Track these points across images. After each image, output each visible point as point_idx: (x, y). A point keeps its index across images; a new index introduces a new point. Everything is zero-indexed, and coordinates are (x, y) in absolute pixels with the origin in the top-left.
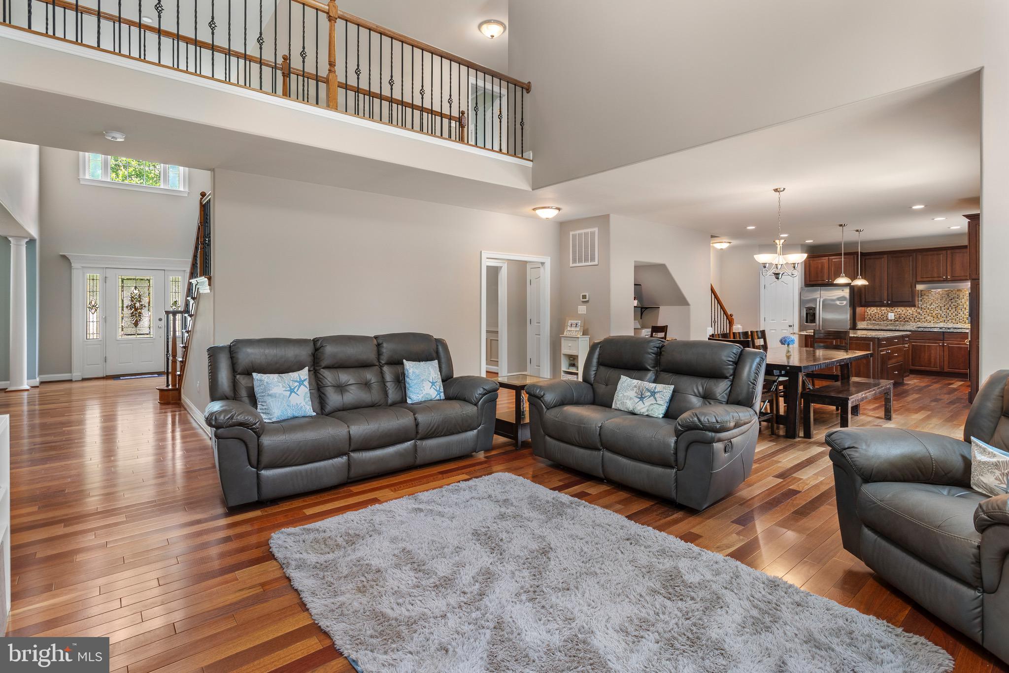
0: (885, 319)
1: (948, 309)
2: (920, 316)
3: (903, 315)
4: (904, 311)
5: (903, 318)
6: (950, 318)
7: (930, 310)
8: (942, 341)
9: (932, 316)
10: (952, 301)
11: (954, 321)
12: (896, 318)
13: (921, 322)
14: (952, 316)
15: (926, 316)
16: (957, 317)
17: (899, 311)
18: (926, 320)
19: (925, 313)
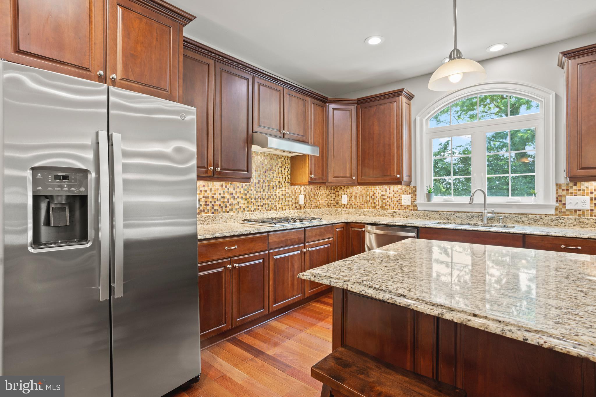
2: (232, 199)
3: (211, 199)
5: (211, 205)
6: (264, 202)
7: (244, 190)
8: (303, 245)
9: (246, 200)
10: (266, 174)
11: (267, 206)
12: (201, 205)
13: (234, 212)
14: (265, 200)
15: (240, 199)
16: (270, 199)
17: (206, 191)
18: (240, 207)
19: (238, 194)
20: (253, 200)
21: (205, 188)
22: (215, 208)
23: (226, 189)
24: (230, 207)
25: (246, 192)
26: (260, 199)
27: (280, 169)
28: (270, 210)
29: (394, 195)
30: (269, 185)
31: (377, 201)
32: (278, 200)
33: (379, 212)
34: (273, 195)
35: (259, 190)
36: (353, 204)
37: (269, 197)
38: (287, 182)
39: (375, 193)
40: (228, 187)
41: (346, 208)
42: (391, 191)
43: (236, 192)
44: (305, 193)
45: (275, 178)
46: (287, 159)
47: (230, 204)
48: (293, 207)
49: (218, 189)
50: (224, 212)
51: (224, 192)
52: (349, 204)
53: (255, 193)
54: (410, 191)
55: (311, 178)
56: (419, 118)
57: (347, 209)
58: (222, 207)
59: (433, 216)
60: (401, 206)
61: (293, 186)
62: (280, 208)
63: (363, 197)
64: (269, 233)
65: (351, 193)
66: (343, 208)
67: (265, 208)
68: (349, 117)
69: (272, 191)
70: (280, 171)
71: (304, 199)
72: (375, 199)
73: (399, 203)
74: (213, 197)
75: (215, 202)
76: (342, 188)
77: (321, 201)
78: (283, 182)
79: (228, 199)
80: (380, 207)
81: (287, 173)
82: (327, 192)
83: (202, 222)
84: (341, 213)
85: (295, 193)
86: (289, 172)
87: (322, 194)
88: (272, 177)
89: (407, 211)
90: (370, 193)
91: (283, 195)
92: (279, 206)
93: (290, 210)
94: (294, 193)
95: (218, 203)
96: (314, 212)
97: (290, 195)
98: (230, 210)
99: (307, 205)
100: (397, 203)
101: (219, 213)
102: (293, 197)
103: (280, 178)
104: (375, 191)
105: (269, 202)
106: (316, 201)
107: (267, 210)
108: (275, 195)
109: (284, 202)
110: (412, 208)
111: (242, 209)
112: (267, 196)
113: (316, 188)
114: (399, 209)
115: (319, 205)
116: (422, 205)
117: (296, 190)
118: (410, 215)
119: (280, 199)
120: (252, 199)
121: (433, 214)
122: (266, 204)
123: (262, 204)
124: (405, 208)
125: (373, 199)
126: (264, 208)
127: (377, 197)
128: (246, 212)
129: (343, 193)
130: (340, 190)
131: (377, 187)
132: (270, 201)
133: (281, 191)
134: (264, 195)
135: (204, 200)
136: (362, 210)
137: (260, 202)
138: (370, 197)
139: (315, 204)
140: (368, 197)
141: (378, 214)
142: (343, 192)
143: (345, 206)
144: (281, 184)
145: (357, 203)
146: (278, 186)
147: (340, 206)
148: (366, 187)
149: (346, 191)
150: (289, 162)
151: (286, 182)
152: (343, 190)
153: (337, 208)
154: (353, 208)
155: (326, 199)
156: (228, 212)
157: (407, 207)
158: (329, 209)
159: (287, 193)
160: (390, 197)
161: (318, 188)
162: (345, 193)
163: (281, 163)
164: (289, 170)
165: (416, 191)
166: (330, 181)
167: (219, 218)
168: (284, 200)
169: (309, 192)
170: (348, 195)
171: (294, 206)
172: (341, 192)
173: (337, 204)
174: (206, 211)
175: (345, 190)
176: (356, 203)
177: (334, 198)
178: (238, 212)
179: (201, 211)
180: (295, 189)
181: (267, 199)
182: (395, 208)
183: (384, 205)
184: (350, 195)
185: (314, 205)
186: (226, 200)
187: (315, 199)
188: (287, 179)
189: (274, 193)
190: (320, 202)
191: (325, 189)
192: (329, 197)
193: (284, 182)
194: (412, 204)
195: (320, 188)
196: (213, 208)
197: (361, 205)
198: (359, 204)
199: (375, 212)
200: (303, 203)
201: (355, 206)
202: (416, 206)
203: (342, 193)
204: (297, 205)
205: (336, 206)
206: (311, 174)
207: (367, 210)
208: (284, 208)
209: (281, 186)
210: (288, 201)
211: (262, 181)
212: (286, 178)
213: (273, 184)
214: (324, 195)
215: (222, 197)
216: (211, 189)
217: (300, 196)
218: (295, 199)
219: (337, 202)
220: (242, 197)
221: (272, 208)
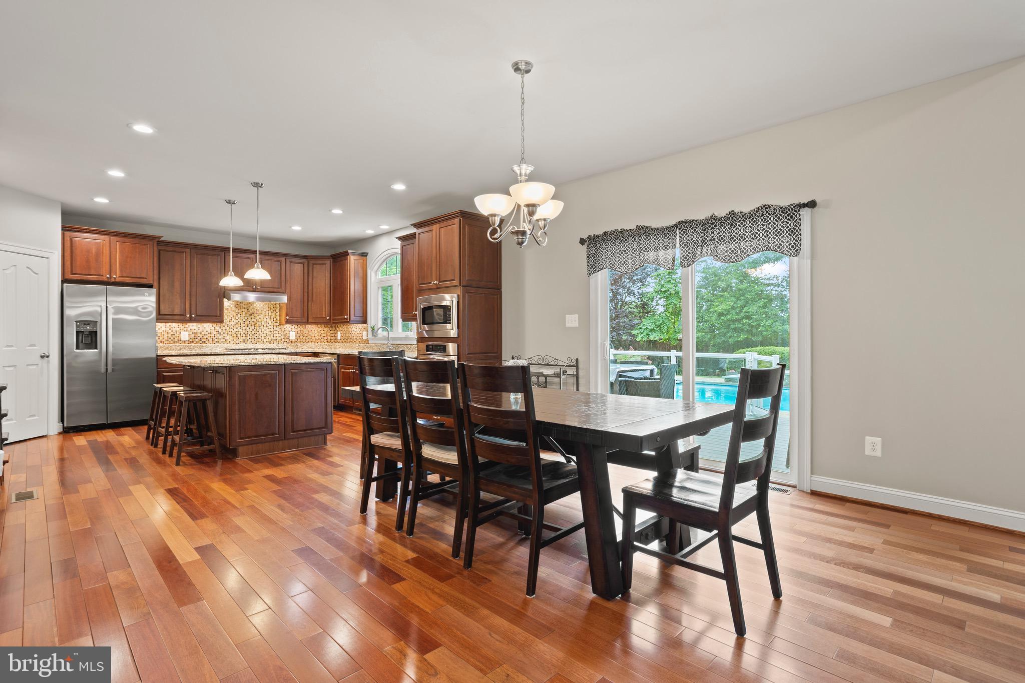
0: (176, 340)
1: (248, 327)
2: (218, 335)
3: (199, 335)
4: (201, 329)
5: (199, 338)
6: (249, 337)
7: (230, 328)
9: (231, 335)
10: (252, 316)
11: (253, 340)
12: (191, 338)
13: (220, 343)
14: (251, 335)
15: (225, 335)
16: (256, 335)
17: (195, 329)
18: (226, 340)
19: (224, 331)
20: (239, 335)
21: (194, 327)
22: (202, 340)
24: (216, 340)
25: (232, 330)
26: (246, 335)
27: (267, 312)
28: (256, 343)
30: (255, 325)
32: (265, 336)
34: (260, 332)
37: (255, 333)
40: (214, 326)
41: (340, 342)
44: (297, 330)
45: (262, 319)
47: (216, 338)
48: (282, 342)
49: (205, 328)
50: (210, 343)
51: (211, 330)
58: (209, 340)
61: (282, 325)
68: (325, 269)
69: (258, 328)
70: (267, 314)
71: (296, 335)
74: (201, 333)
75: (203, 336)
77: (317, 337)
78: (270, 322)
81: (275, 315)
82: (326, 329)
85: (285, 330)
86: (278, 314)
87: (319, 331)
88: (258, 319)
91: (270, 332)
92: (267, 340)
93: (279, 343)
94: (283, 330)
96: (308, 346)
97: (279, 332)
98: (216, 342)
99: (299, 340)
102: (282, 333)
103: (267, 319)
105: (254, 337)
106: (313, 337)
107: (253, 343)
108: (262, 332)
109: (272, 337)
111: (228, 342)
112: (253, 332)
115: (315, 340)
117: (288, 328)
119: (267, 335)
122: (251, 339)
123: (248, 339)
126: (250, 342)
128: (231, 344)
129: (339, 330)
133: (269, 328)
134: (249, 332)
135: (193, 335)
136: (348, 345)
137: (246, 337)
139: (312, 340)
146: (265, 325)
147: (337, 340)
150: (278, 306)
151: (274, 322)
153: (335, 341)
155: (324, 335)
158: (328, 344)
159: (276, 330)
163: (269, 307)
166: (310, 321)
167: (206, 347)
168: (272, 335)
169: (303, 329)
170: (341, 332)
171: (283, 340)
173: (336, 337)
174: (195, 342)
176: (344, 338)
177: (334, 335)
178: (224, 343)
179: (191, 342)
180: (285, 327)
181: (253, 335)
185: (308, 340)
186: (212, 335)
187: (310, 335)
188: (275, 319)
189: (260, 330)
191: (325, 327)
192: (328, 334)
193: (272, 322)
200: (295, 339)
204: (287, 340)
208: (272, 342)
209: (268, 325)
210: (277, 337)
211: (248, 322)
213: (259, 323)
214: (323, 332)
215: (208, 333)
216: (199, 328)
217: (291, 332)
218: (285, 335)
220: (228, 333)
221: (258, 342)
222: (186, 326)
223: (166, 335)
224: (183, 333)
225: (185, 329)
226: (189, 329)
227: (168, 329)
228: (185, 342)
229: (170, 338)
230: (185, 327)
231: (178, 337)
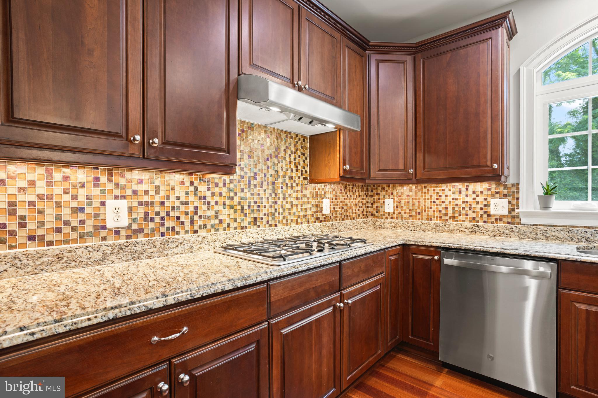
2: (205, 207)
3: (157, 208)
4: (162, 191)
5: (157, 220)
6: (265, 211)
7: (229, 190)
8: (338, 294)
9: (232, 208)
10: (269, 163)
11: (270, 218)
12: (135, 220)
13: (209, 230)
14: (267, 207)
15: (220, 207)
16: (276, 207)
17: (146, 192)
18: (221, 221)
19: (217, 198)
20: (246, 207)
21: (146, 187)
22: (167, 224)
23: (192, 189)
24: (200, 222)
25: (232, 194)
26: (259, 206)
27: (292, 155)
28: (276, 225)
29: (474, 199)
30: (273, 183)
31: (443, 208)
32: (290, 207)
33: (447, 226)
34: (282, 199)
35: (255, 191)
36: (402, 213)
37: (273, 202)
38: (304, 178)
39: (440, 196)
40: (196, 184)
41: (392, 218)
42: (470, 192)
43: (213, 193)
44: (331, 196)
45: (285, 170)
46: (304, 141)
47: (200, 217)
48: (313, 219)
49: (173, 189)
50: (187, 232)
51: (187, 193)
52: (397, 213)
53: (249, 195)
54: (506, 192)
55: (345, 170)
56: (525, 69)
57: (393, 220)
58: (183, 223)
59: (554, 234)
60: (489, 216)
61: (313, 185)
62: (292, 220)
63: (419, 202)
64: (271, 283)
65: (399, 196)
66: (387, 218)
67: (268, 222)
68: (403, 73)
69: (279, 192)
70: (292, 160)
71: (330, 205)
72: (441, 205)
73: (485, 212)
74: (163, 203)
75: (168, 214)
76: (384, 189)
77: (354, 208)
78: (297, 178)
79: (196, 208)
80: (450, 218)
81: (304, 163)
82: (362, 194)
83: (136, 255)
84: (383, 226)
85: (317, 196)
86: (307, 162)
87: (355, 197)
88: (279, 169)
89: (501, 224)
90: (431, 196)
91: (297, 199)
92: (291, 217)
93: (308, 223)
94: (315, 196)
95: (173, 214)
96: (345, 225)
97: (308, 199)
98: (200, 227)
99: (334, 215)
100: (482, 212)
101: (177, 233)
102: (313, 202)
103: (292, 170)
104: (441, 193)
105: (273, 211)
106: (348, 208)
107: (271, 226)
108: (284, 199)
109: (299, 210)
110: (510, 220)
111: (225, 225)
112: (271, 199)
113: (348, 189)
114: (485, 222)
115: (351, 214)
116: (528, 214)
117: (319, 192)
118: (506, 231)
119: (292, 206)
120: (242, 207)
121: (554, 230)
122: (268, 214)
123: (262, 215)
124: (496, 219)
125: (437, 205)
126: (265, 223)
127: (443, 202)
128: (232, 230)
129: (387, 196)
130: (381, 192)
131: (444, 186)
132: (276, 210)
133: (294, 192)
134: (265, 200)
135: (142, 210)
136: (419, 223)
137: (259, 211)
138: (431, 202)
139: (346, 213)
140: (428, 202)
141: (446, 228)
142: (386, 194)
143: (389, 215)
144: (295, 181)
145: (410, 210)
146: (289, 185)
147: (381, 215)
148: (425, 187)
149: (392, 194)
150: (307, 145)
151: (302, 178)
152: (387, 191)
153: (377, 217)
154: (402, 218)
155: (360, 205)
156: (196, 232)
157: (500, 218)
158: (365, 220)
159: (304, 196)
160: (467, 202)
161: (351, 189)
162: (389, 196)
163: (295, 146)
164: (306, 158)
165: (518, 192)
166: (372, 175)
167: (177, 244)
168: (299, 207)
169: (338, 194)
170: (394, 200)
171: (315, 216)
172: (383, 194)
173: (377, 212)
174: (146, 231)
175: (389, 191)
176: (408, 211)
177: (372, 204)
178: (217, 230)
179: (135, 231)
180: (317, 189)
181: (271, 207)
182: (477, 219)
183: (457, 215)
184: (397, 199)
185: (344, 214)
186: (192, 209)
187: (346, 205)
188: (304, 172)
189: (282, 196)
190: (352, 210)
191: (360, 190)
192: (364, 202)
193: (299, 178)
194: (509, 213)
195: (352, 188)
196: (163, 224)
197: (416, 213)
198: (413, 213)
199: (441, 225)
200: (328, 212)
201: (405, 216)
202: (518, 216)
203: (384, 197)
204: (319, 215)
205: (375, 215)
206: (345, 164)
207: (426, 222)
208: (299, 220)
209: (294, 185)
210: (306, 209)
211: (262, 175)
212: (302, 171)
213: (280, 180)
214: (359, 199)
215: (182, 203)
216: (157, 187)
217: (325, 200)
218: (317, 205)
219: (377, 209)
220: (224, 203)
221: (279, 222)
222: (122, 181)
223: (50, 213)
224: (110, 203)
225: (117, 192)
226: (129, 192)
227: (57, 190)
228: (117, 232)
229: (67, 223)
230: (117, 186)
231: (96, 216)
